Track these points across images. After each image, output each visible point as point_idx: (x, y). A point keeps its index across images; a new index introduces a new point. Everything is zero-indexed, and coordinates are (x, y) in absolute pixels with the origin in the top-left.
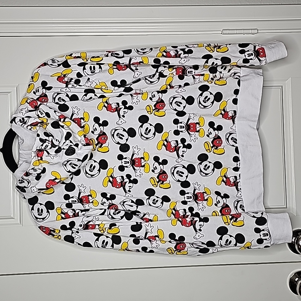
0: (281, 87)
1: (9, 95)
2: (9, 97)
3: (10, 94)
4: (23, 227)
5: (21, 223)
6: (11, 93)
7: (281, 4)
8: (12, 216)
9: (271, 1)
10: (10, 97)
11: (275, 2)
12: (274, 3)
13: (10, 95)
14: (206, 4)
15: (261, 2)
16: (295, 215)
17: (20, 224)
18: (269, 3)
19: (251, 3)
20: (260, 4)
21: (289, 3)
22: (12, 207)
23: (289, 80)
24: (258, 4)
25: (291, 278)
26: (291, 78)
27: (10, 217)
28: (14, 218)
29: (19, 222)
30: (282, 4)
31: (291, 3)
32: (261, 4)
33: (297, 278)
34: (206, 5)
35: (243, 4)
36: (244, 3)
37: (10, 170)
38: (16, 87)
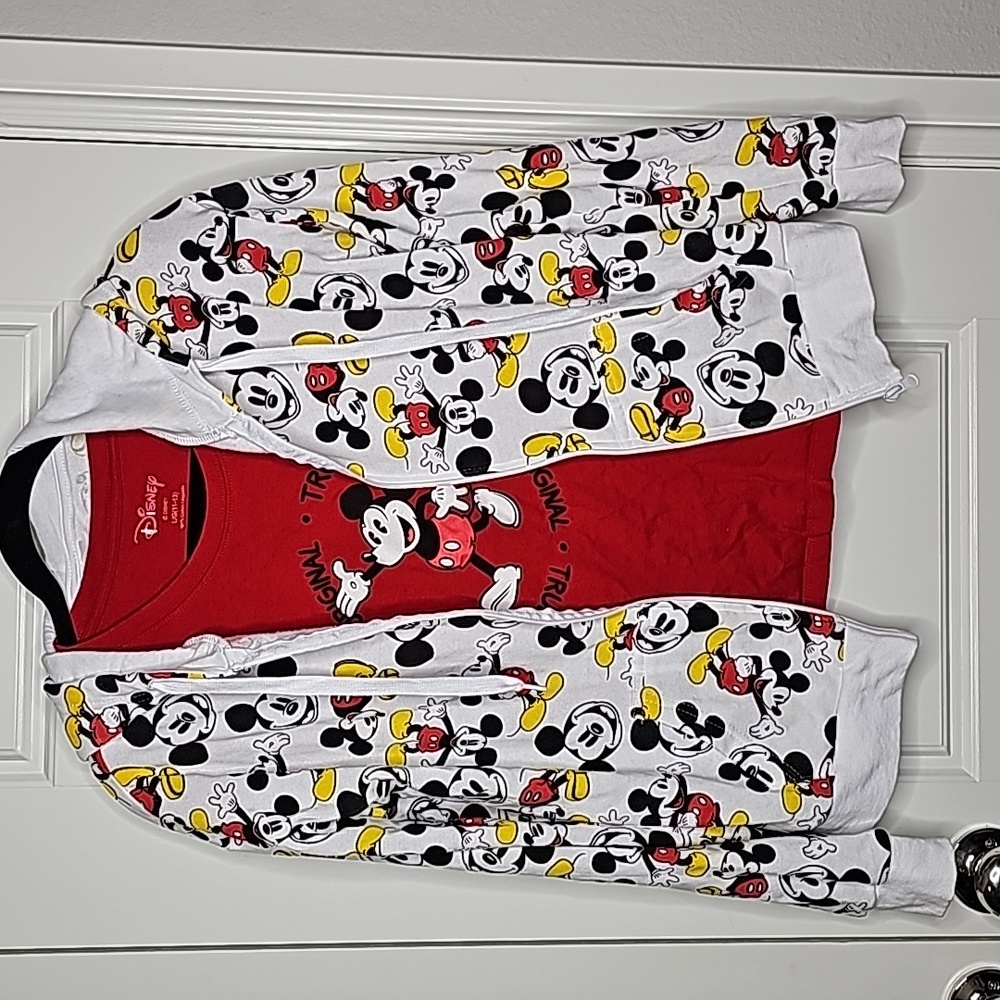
0: (943, 350)
1: (28, 336)
2: (28, 345)
3: (30, 332)
4: (56, 788)
5: (47, 776)
6: (35, 329)
7: (951, 72)
8: (19, 748)
9: (921, 62)
10: (32, 343)
11: (933, 65)
12: (930, 68)
13: (32, 337)
14: (706, 61)
15: (886, 65)
16: (978, 780)
17: (45, 777)
18: (914, 68)
19: (855, 65)
20: (882, 70)
21: (980, 73)
22: (21, 720)
23: (972, 326)
24: (878, 70)
25: (956, 992)
26: (978, 319)
27: (11, 753)
28: (26, 757)
29: (42, 772)
30: (957, 72)
31: (986, 73)
32: (886, 70)
33: (977, 992)
34: (705, 63)
35: (829, 67)
36: (831, 65)
37: (19, 583)
38: (54, 310)
